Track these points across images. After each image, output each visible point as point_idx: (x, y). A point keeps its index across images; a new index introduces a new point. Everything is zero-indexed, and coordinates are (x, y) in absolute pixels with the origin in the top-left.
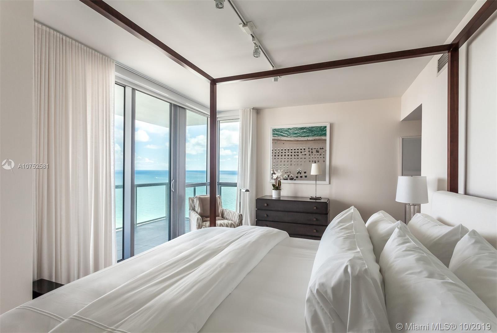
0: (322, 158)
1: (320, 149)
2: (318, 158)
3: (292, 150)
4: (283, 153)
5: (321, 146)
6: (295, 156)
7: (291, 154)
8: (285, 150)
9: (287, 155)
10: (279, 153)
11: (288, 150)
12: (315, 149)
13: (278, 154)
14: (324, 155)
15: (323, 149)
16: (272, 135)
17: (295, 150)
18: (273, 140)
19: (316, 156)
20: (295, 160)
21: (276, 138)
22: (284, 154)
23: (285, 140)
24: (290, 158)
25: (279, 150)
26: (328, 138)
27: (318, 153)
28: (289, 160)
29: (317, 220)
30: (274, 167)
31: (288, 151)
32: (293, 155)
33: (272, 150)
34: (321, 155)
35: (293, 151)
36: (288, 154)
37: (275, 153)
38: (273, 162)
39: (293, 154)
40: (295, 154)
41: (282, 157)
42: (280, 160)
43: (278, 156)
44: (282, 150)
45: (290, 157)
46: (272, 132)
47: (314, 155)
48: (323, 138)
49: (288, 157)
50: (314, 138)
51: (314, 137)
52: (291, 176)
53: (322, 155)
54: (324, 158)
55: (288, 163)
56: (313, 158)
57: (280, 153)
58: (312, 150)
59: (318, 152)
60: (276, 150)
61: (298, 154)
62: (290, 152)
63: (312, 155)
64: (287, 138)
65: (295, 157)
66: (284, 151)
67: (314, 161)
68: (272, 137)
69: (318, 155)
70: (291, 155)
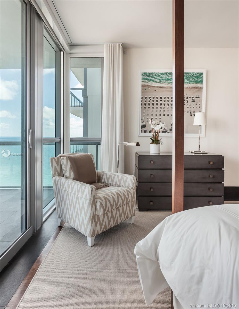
0: (198, 108)
1: (196, 98)
2: (194, 107)
3: (165, 98)
4: (155, 101)
5: (197, 95)
6: (168, 105)
7: (164, 103)
8: (157, 98)
9: (159, 105)
10: (149, 101)
11: (161, 98)
12: (191, 97)
13: (149, 103)
14: (200, 104)
15: (199, 98)
16: (141, 80)
17: (168, 98)
18: (142, 86)
19: (192, 106)
20: (168, 110)
21: (146, 84)
22: (155, 103)
23: (157, 87)
24: (162, 108)
25: (150, 98)
26: (204, 85)
27: (193, 103)
28: (162, 110)
29: (214, 177)
30: (144, 118)
31: (161, 100)
32: (166, 105)
33: (142, 98)
34: (196, 104)
35: (167, 99)
36: (161, 103)
37: (146, 101)
38: (143, 112)
39: (166, 103)
40: (168, 103)
41: (153, 107)
42: (151, 109)
43: (149, 104)
44: (154, 98)
45: (163, 106)
46: (141, 76)
47: (189, 105)
48: (199, 85)
49: (161, 107)
50: (190, 86)
51: (189, 84)
52: (164, 129)
53: (198, 104)
54: (200, 108)
55: (160, 113)
56: (188, 108)
57: (151, 101)
58: (187, 98)
59: (194, 101)
60: (146, 98)
61: (171, 103)
62: (163, 101)
63: (188, 104)
64: (160, 84)
65: (169, 107)
66: (155, 99)
67: (189, 112)
68: (141, 82)
69: (194, 104)
70: (164, 105)
